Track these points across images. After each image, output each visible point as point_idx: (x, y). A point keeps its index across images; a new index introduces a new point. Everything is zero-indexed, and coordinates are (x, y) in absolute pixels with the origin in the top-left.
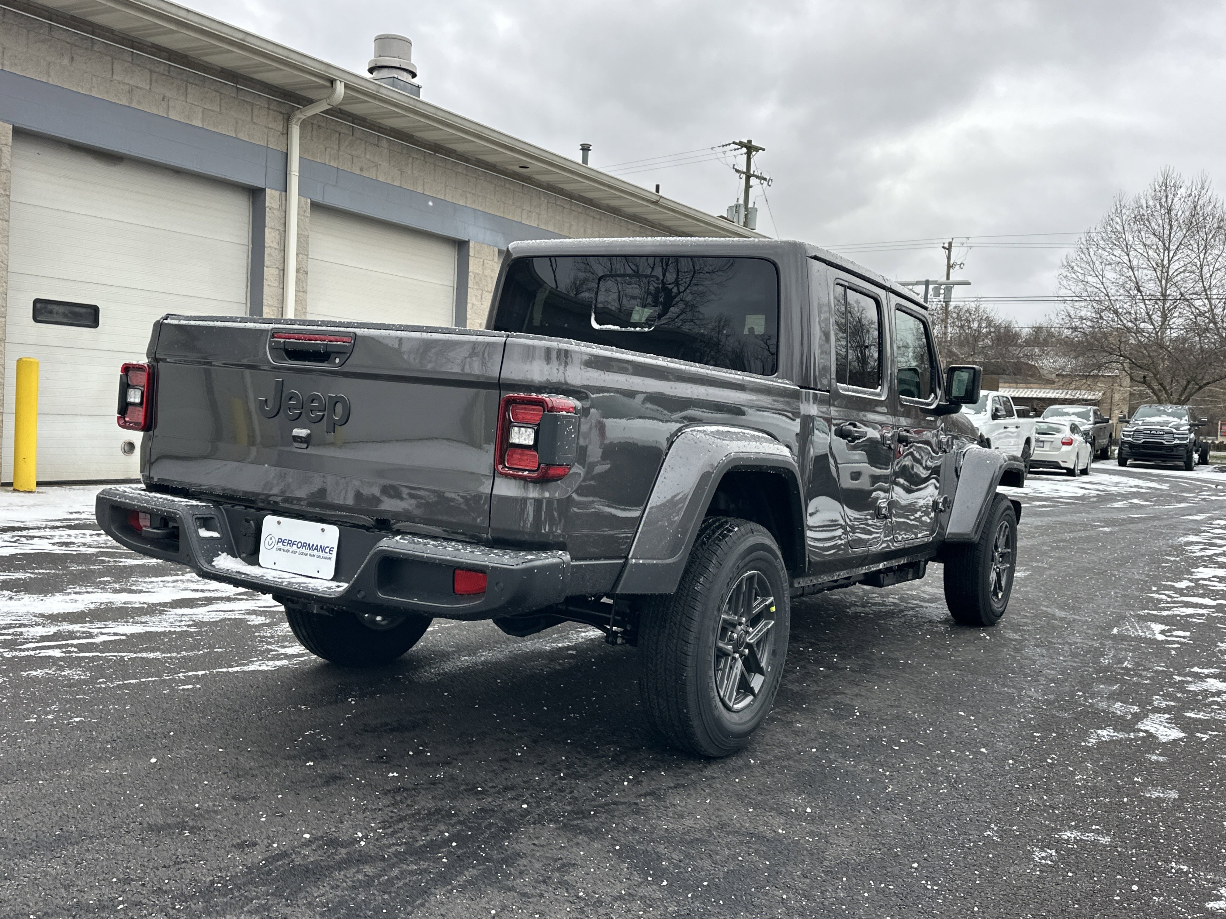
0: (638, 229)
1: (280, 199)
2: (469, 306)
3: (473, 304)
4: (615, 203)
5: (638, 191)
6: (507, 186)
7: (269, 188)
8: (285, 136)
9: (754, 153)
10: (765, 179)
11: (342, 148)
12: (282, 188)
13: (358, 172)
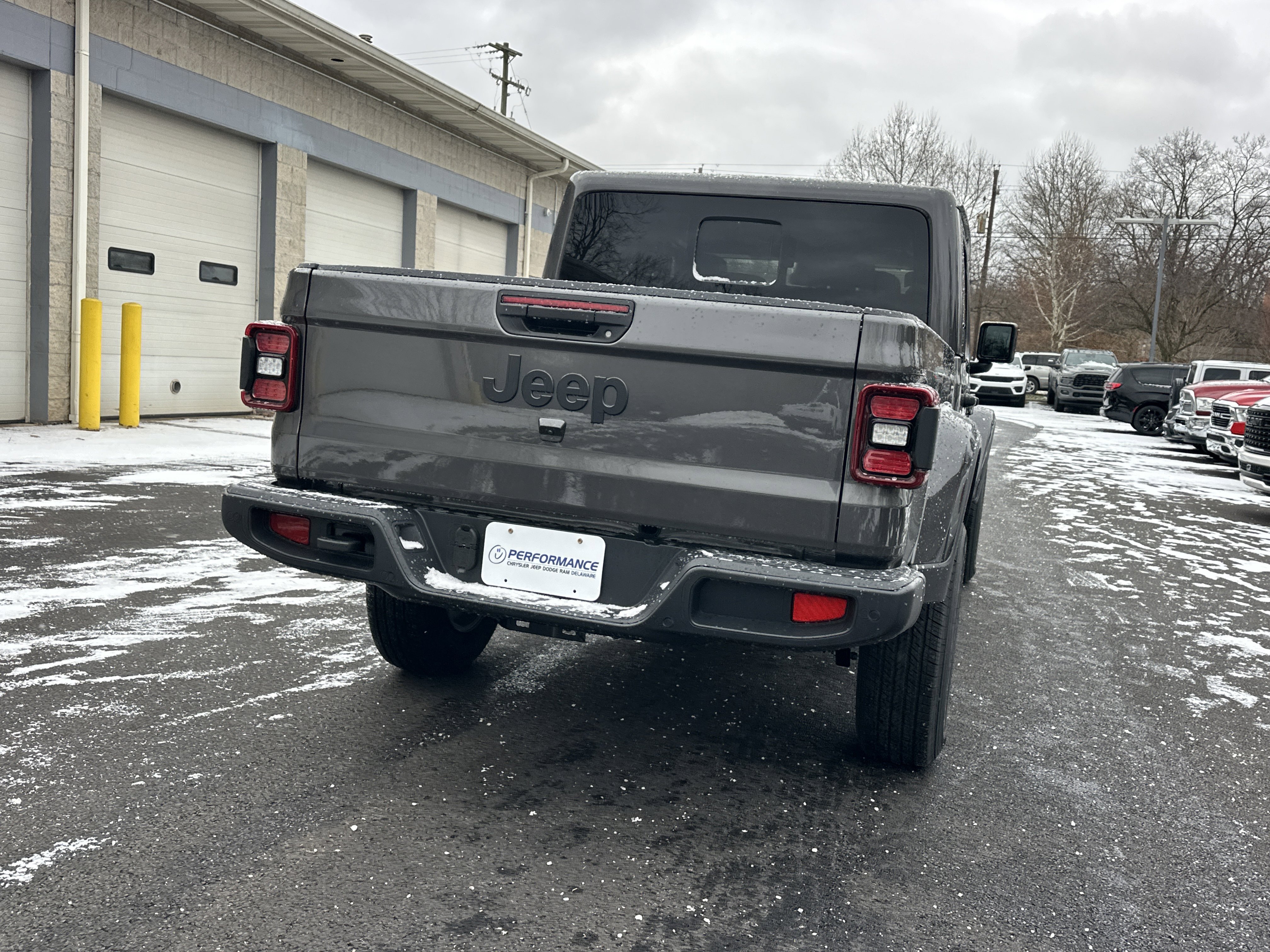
0: (449, 140)
1: (67, 84)
2: (278, 220)
3: (282, 218)
4: (425, 108)
5: (457, 96)
6: (316, 81)
7: (54, 69)
8: (72, 6)
9: (511, 57)
10: (523, 88)
11: (137, 25)
12: (69, 69)
13: (155, 55)
